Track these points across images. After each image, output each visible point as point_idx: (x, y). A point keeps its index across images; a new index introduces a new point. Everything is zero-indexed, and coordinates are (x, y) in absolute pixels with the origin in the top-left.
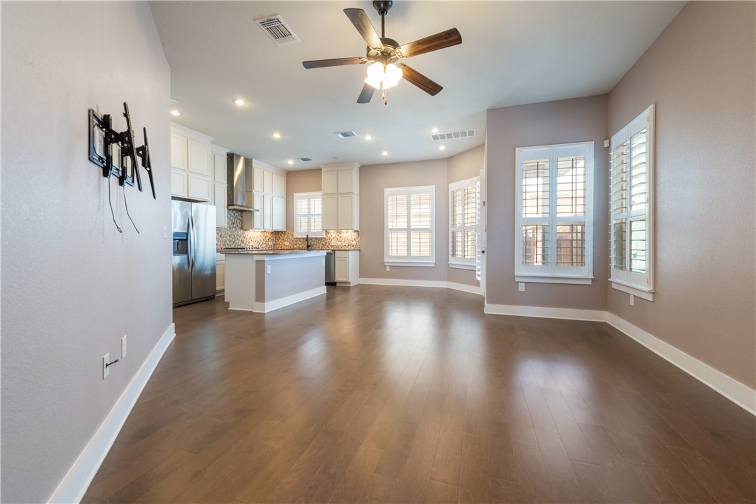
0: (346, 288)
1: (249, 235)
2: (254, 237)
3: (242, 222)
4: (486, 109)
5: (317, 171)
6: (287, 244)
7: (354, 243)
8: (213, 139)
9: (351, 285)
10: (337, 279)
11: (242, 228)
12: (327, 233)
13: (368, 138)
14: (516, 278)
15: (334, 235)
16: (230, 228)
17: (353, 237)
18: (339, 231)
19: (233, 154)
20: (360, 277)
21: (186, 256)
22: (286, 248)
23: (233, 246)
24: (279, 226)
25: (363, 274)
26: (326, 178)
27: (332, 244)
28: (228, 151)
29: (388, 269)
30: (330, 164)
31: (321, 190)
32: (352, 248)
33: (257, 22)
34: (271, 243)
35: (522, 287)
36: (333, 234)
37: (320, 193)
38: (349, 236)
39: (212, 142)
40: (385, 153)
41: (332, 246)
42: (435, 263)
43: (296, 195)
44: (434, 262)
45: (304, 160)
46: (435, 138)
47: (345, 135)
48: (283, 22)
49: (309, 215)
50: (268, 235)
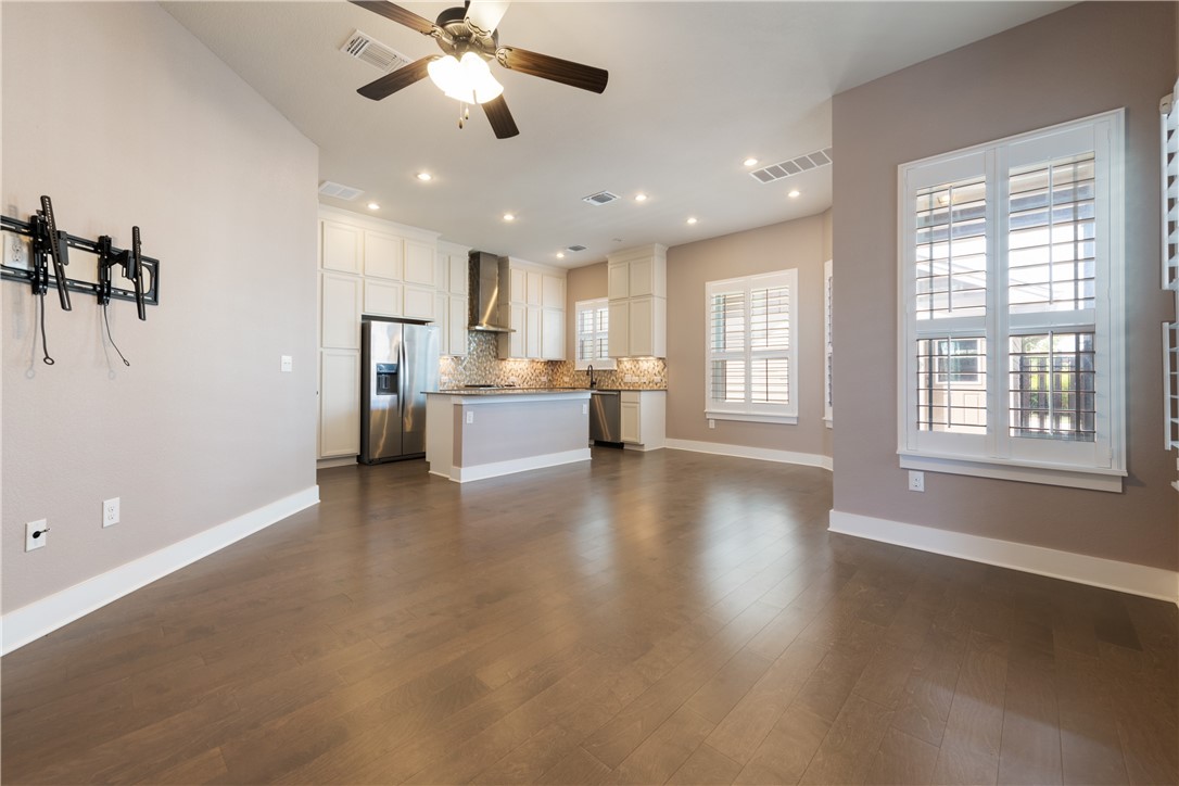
0: (637, 454)
1: (509, 367)
2: (516, 367)
3: (497, 348)
4: (830, 96)
5: (601, 265)
6: (566, 379)
7: (658, 379)
8: (439, 235)
9: (646, 449)
10: (624, 438)
11: (497, 357)
12: (619, 362)
13: (641, 198)
14: (901, 460)
15: (628, 366)
16: (478, 357)
17: (657, 369)
18: (635, 359)
19: (479, 253)
20: (668, 436)
21: (395, 396)
22: (566, 386)
23: (483, 383)
24: (553, 352)
25: (672, 430)
26: (614, 272)
27: (625, 380)
28: (470, 249)
29: (712, 425)
30: (615, 252)
31: (606, 295)
32: (655, 388)
33: (344, 50)
34: (544, 379)
35: (917, 482)
36: (627, 364)
37: (606, 300)
38: (650, 366)
39: (439, 238)
40: (692, 221)
41: (625, 383)
42: (798, 418)
43: (579, 305)
44: (796, 415)
45: (576, 249)
46: (762, 175)
47: (601, 199)
48: (372, 40)
49: (594, 334)
50: (541, 367)
